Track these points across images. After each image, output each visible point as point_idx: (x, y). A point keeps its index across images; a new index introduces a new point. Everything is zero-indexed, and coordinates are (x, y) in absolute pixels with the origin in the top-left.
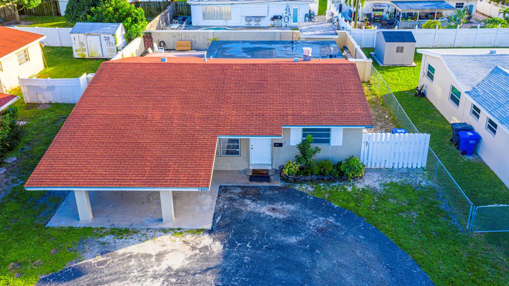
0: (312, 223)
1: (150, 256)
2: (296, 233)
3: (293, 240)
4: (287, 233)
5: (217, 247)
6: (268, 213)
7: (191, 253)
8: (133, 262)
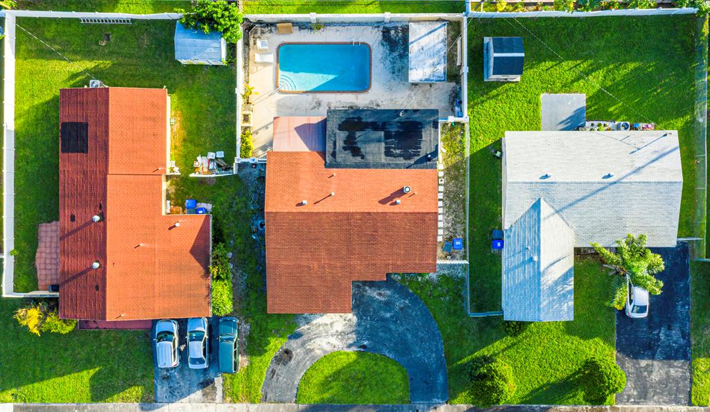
0: (398, 304)
1: (327, 325)
2: (390, 311)
3: (388, 315)
4: (386, 311)
5: (355, 319)
6: (377, 297)
7: (345, 323)
8: (321, 328)
